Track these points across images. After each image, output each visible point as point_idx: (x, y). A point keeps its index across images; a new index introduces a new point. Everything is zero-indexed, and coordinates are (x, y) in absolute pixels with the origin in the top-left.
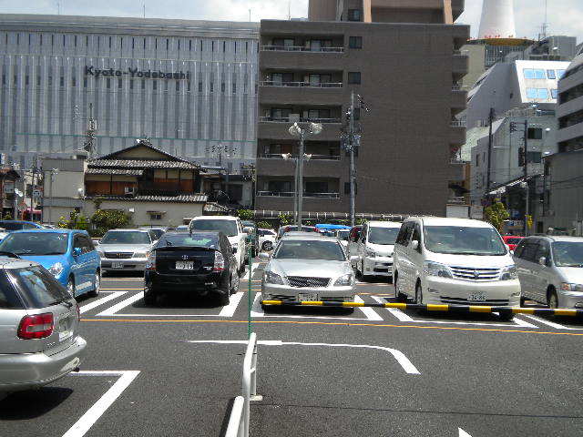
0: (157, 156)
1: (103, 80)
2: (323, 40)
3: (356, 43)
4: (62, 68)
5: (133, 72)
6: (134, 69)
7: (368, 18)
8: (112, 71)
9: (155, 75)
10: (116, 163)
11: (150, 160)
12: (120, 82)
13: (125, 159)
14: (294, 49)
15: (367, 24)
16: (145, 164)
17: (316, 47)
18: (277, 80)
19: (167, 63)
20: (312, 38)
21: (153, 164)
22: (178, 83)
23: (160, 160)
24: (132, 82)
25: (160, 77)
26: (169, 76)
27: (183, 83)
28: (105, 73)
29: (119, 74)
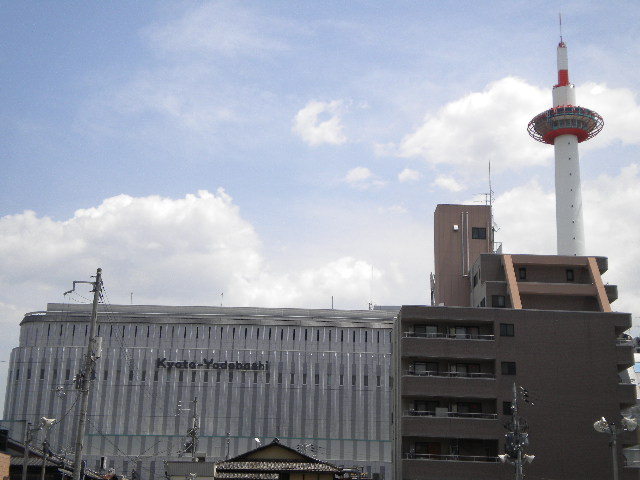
0: (294, 457)
1: (176, 373)
2: (468, 326)
3: (507, 331)
4: (132, 361)
5: (208, 363)
6: (209, 360)
7: (517, 305)
8: (186, 363)
9: (232, 366)
10: (246, 466)
11: (285, 461)
12: (194, 373)
13: (256, 460)
14: (438, 336)
15: (518, 311)
16: (280, 466)
17: (461, 334)
18: (421, 370)
19: (244, 353)
20: (458, 325)
21: (289, 465)
22: (256, 375)
23: (296, 461)
24: (206, 373)
25: (237, 368)
26: (246, 366)
27: (262, 374)
28: (178, 365)
29: (193, 365)
